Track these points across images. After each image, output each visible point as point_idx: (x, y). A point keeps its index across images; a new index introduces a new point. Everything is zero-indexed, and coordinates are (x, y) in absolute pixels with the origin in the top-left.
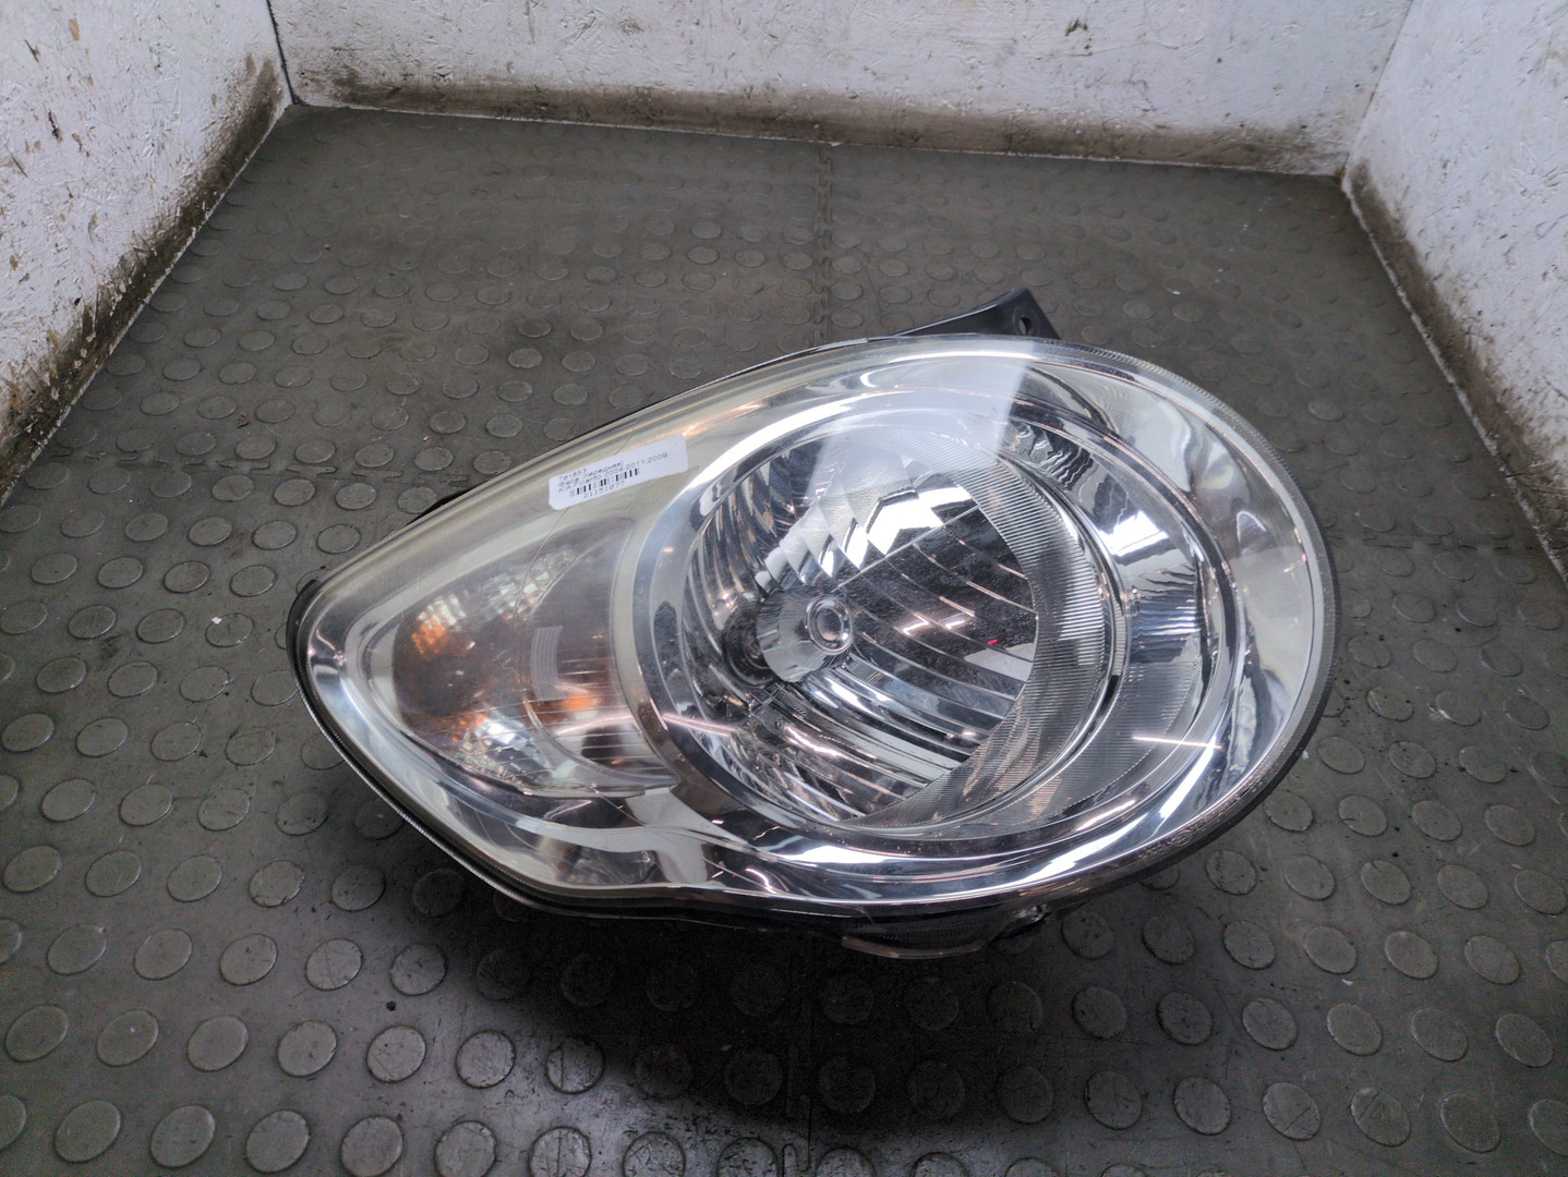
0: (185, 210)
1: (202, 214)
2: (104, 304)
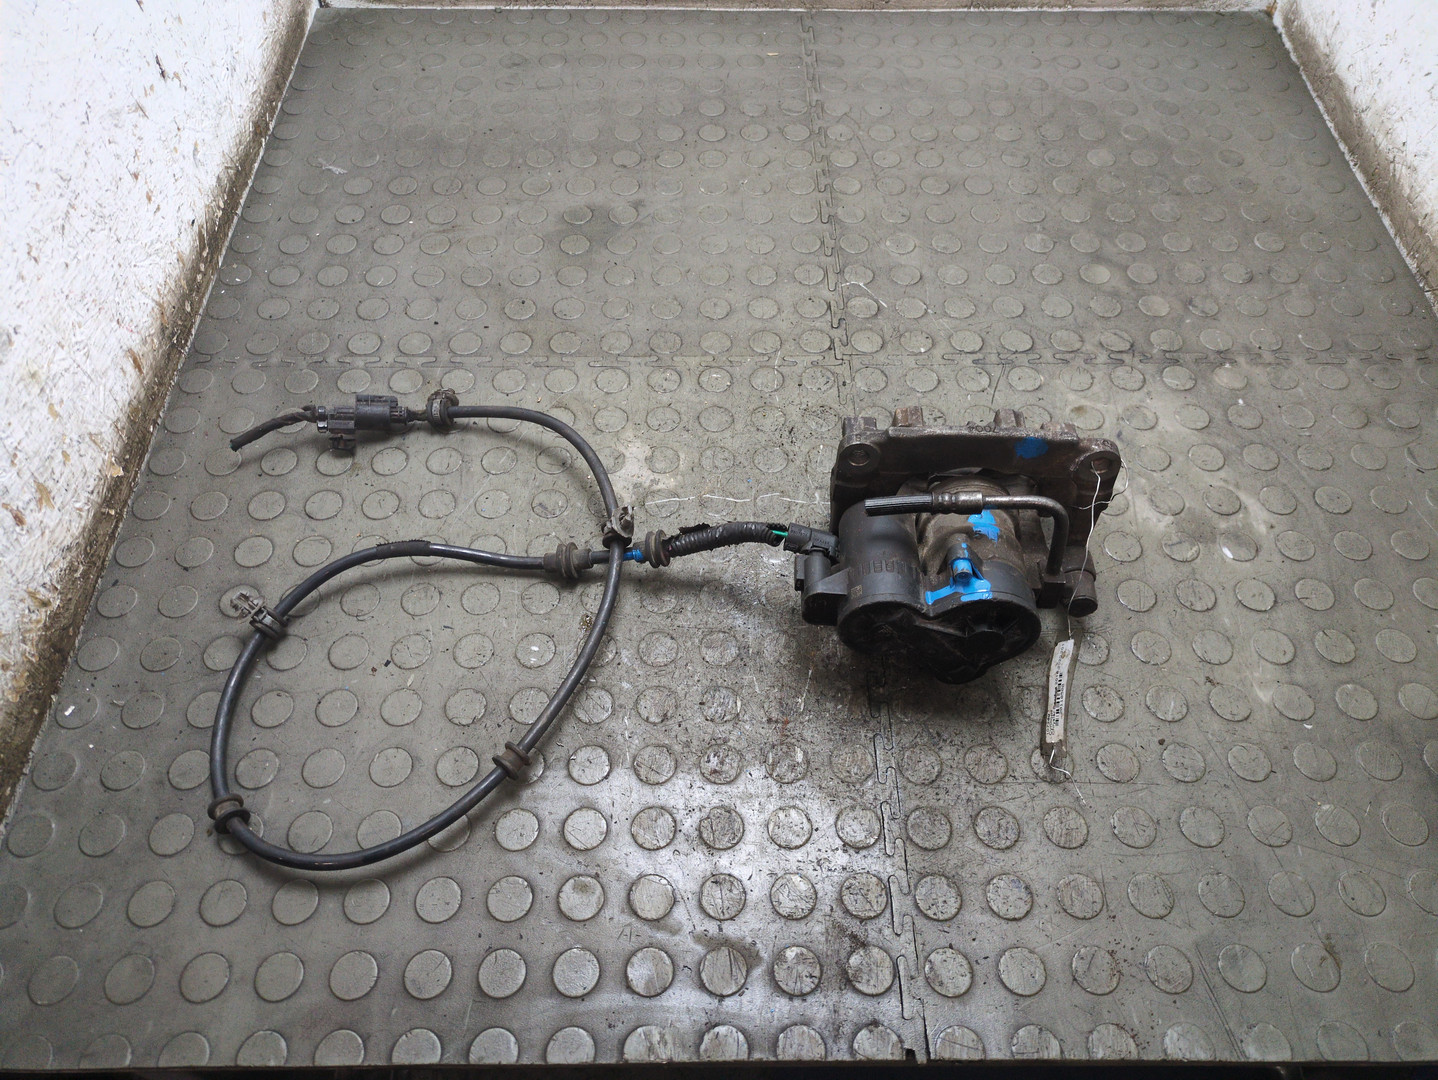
0: (256, 125)
1: (267, 124)
2: (211, 220)
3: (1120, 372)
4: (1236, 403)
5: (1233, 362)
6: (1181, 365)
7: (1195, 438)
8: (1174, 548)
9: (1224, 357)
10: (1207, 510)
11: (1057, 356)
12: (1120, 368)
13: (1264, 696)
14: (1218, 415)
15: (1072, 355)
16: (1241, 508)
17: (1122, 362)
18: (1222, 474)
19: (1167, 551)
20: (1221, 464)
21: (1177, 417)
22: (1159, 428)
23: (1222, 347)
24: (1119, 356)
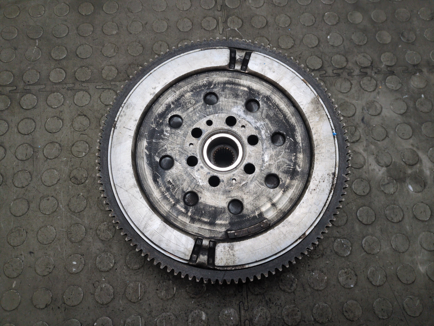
3: (365, 80)
4: (421, 97)
5: (421, 71)
6: (395, 75)
7: (399, 120)
8: (386, 186)
9: (416, 68)
10: (403, 163)
11: (335, 71)
12: (365, 78)
13: (422, 269)
14: (411, 104)
15: (342, 71)
16: (419, 161)
17: (366, 74)
18: (411, 141)
19: (382, 189)
20: (411, 135)
21: (392, 107)
22: (383, 114)
23: (416, 63)
24: (365, 70)
